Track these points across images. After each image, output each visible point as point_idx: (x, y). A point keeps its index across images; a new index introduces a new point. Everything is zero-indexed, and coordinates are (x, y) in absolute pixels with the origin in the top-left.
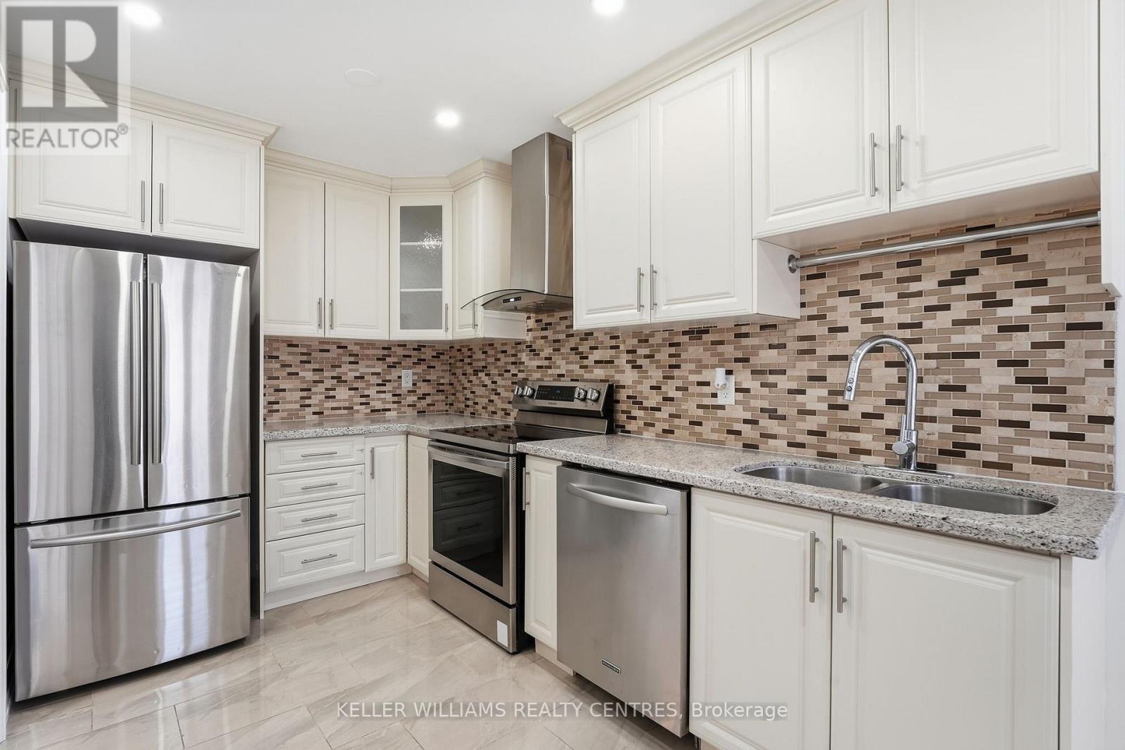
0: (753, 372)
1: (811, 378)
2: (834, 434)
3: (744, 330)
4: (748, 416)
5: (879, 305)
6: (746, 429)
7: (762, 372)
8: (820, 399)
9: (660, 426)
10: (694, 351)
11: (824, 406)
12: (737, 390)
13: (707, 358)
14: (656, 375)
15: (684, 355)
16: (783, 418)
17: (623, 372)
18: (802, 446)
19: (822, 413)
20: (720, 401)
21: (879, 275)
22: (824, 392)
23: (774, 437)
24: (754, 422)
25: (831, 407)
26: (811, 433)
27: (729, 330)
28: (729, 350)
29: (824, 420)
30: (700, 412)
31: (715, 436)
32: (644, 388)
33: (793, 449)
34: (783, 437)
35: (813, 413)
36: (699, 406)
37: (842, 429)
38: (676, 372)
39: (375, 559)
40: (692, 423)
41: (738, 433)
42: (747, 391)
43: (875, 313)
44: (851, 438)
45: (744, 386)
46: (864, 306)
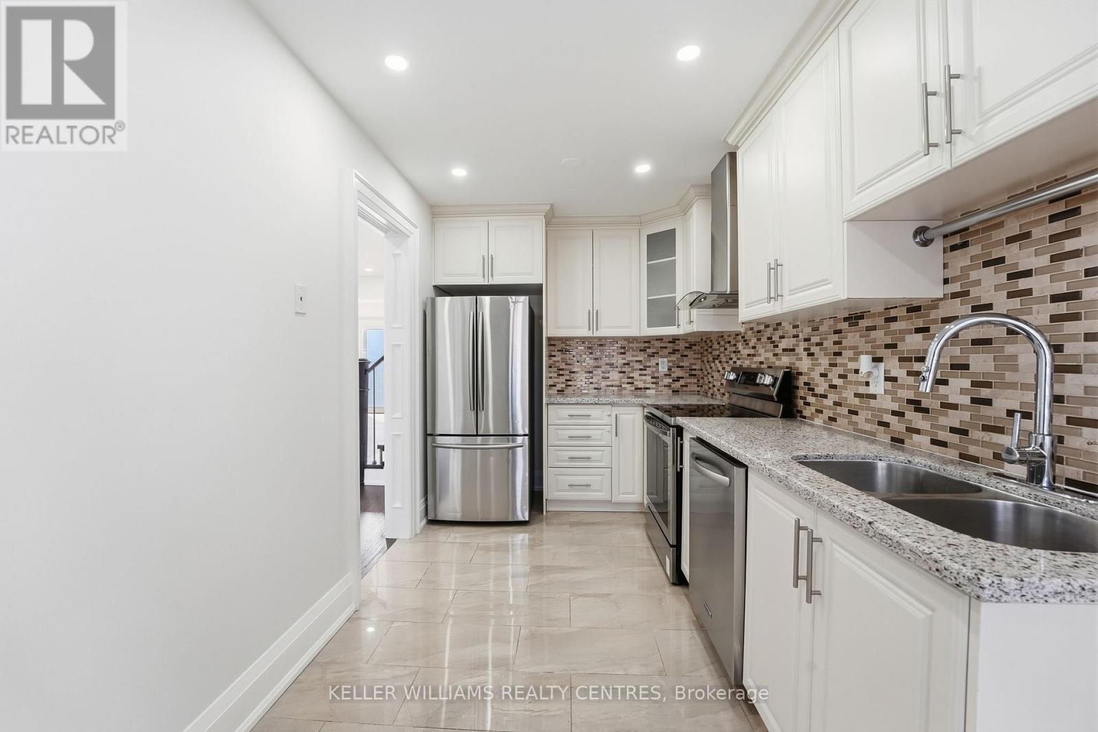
0: (901, 360)
1: (953, 367)
2: (976, 434)
3: (893, 313)
4: (895, 406)
5: (1027, 274)
6: (893, 420)
7: (909, 359)
8: (963, 391)
9: (828, 413)
10: (852, 338)
11: (966, 400)
12: (887, 379)
13: (863, 345)
14: (824, 362)
15: (845, 343)
16: (926, 411)
17: (801, 359)
18: (943, 444)
19: (964, 408)
20: (872, 390)
21: (1027, 235)
22: (966, 383)
23: (918, 431)
24: (900, 414)
25: (975, 401)
26: (953, 430)
27: (880, 314)
28: (880, 336)
29: (966, 416)
30: (857, 401)
31: (868, 427)
32: (815, 375)
33: (936, 448)
34: (926, 433)
35: (954, 407)
36: (856, 395)
37: (986, 428)
38: (839, 360)
39: (619, 495)
40: (851, 412)
41: (886, 425)
42: (894, 379)
43: (1023, 284)
44: (994, 441)
45: (893, 374)
46: (1011, 277)
